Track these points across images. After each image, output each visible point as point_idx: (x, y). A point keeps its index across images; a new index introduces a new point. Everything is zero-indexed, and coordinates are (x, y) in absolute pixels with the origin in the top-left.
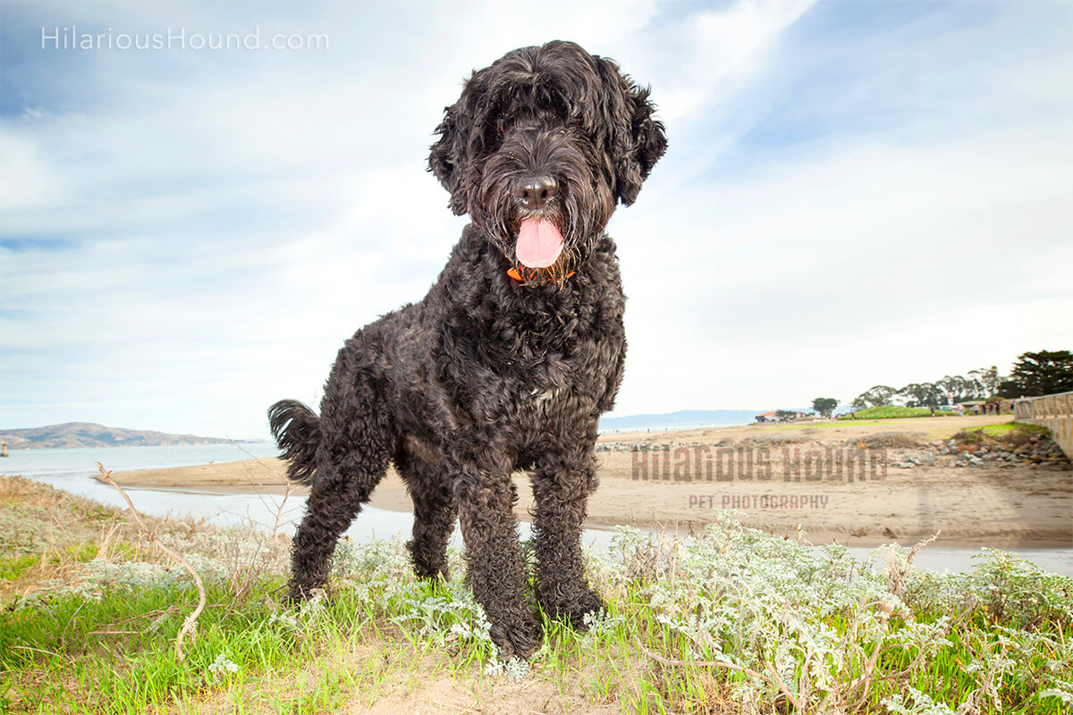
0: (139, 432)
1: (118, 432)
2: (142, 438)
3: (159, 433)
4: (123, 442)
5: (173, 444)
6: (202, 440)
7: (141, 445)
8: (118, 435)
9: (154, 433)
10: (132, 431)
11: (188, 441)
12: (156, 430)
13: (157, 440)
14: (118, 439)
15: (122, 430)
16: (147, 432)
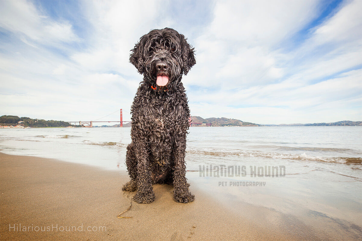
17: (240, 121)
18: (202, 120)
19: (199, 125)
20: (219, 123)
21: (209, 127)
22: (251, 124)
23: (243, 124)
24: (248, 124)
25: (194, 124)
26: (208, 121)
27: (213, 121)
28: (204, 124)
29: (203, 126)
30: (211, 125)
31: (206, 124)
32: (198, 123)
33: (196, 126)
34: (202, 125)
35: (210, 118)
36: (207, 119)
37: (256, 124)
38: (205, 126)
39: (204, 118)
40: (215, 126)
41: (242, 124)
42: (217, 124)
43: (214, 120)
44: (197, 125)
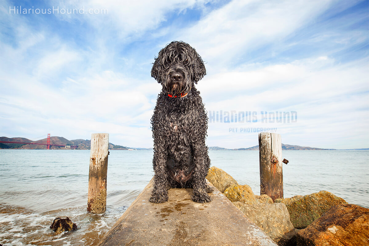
0: (293, 146)
1: (287, 146)
2: (294, 148)
3: (299, 146)
4: (288, 149)
5: (303, 150)
6: (313, 149)
7: (294, 150)
8: (287, 147)
9: (297, 146)
10: (291, 146)
11: (308, 149)
12: (298, 145)
13: (298, 148)
14: (287, 148)
15: (288, 145)
16: (295, 146)
17: (111, 144)
18: (66, 141)
19: (61, 147)
20: (87, 145)
21: (75, 150)
22: (122, 147)
23: (114, 147)
24: (119, 148)
25: (55, 145)
26: (73, 143)
27: (80, 144)
28: (68, 146)
29: (66, 149)
30: (77, 147)
31: (71, 146)
32: (60, 144)
33: (58, 149)
34: (65, 147)
35: (77, 140)
36: (73, 141)
37: (127, 148)
38: (69, 149)
39: (69, 140)
40: (83, 149)
41: (112, 148)
42: (84, 147)
43: (82, 142)
44: (59, 147)
